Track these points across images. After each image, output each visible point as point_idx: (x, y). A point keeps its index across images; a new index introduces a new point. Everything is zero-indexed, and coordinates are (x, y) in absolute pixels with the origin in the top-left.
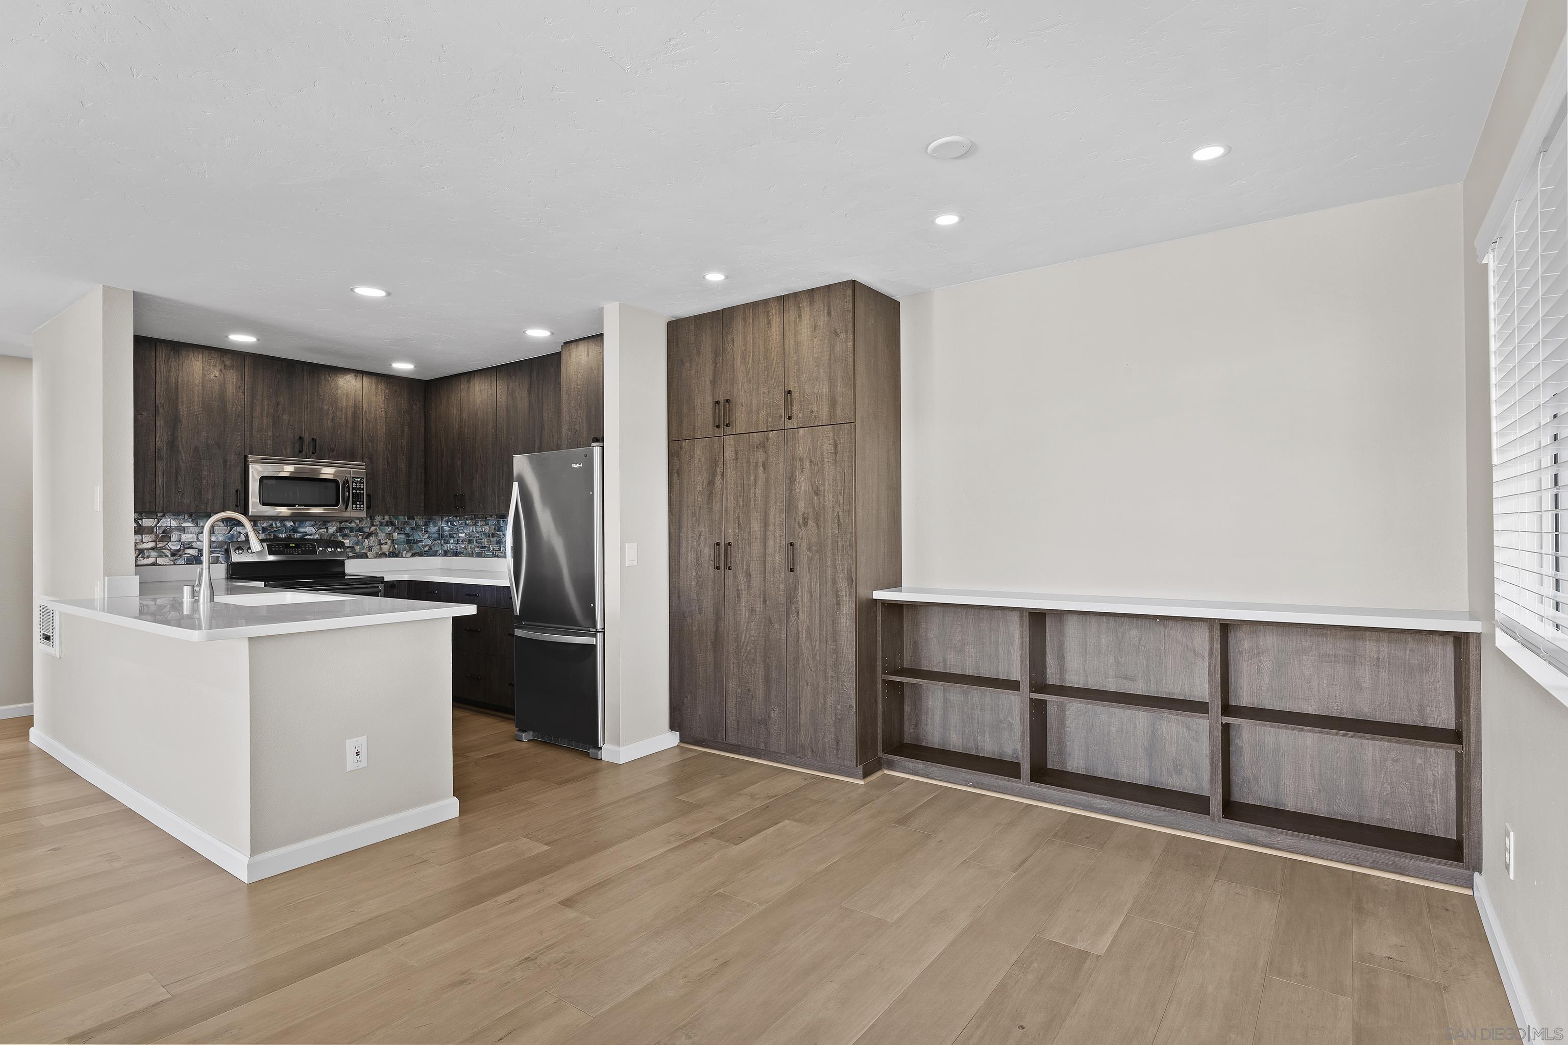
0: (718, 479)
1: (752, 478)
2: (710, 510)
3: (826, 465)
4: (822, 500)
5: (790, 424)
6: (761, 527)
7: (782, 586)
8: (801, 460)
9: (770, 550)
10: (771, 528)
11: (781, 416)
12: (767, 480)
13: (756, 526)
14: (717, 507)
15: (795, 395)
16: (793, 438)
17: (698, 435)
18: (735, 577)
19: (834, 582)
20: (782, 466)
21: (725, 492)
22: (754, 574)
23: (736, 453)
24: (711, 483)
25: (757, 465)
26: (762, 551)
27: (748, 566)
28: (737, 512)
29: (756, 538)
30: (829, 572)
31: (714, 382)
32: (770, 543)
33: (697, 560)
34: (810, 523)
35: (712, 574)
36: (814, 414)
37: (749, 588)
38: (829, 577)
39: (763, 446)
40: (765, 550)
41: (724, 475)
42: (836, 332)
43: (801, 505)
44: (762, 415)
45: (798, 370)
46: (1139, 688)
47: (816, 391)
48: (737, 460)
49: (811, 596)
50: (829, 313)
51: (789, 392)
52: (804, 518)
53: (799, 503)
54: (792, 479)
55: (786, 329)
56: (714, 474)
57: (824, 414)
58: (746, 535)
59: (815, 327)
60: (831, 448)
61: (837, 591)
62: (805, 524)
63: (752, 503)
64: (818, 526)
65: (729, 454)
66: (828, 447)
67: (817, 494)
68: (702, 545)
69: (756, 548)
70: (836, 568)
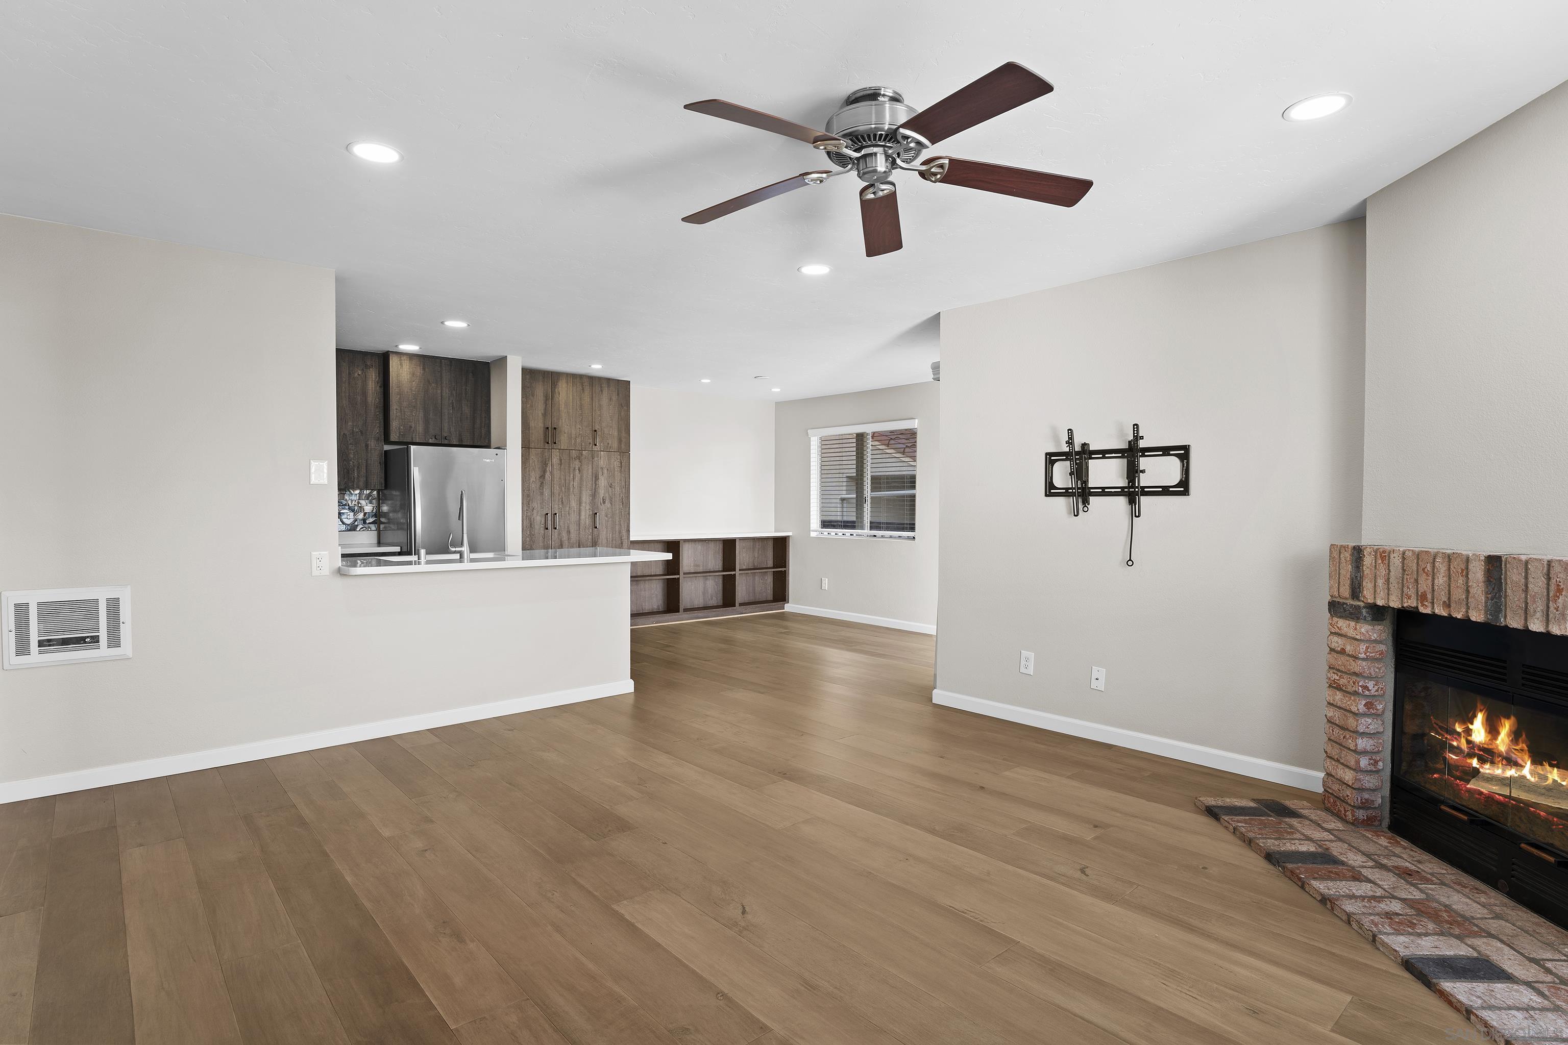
0: (548, 475)
1: (572, 476)
2: (542, 494)
3: (616, 472)
4: (613, 490)
5: (595, 448)
6: (577, 504)
7: (590, 537)
8: (602, 468)
9: (583, 517)
10: (584, 505)
11: (590, 443)
12: (581, 479)
13: (574, 504)
14: (547, 493)
15: (599, 433)
16: (597, 457)
17: (532, 445)
18: (559, 534)
19: (620, 532)
20: (590, 470)
21: (553, 483)
22: (572, 531)
23: (561, 460)
24: (543, 477)
25: (574, 469)
26: (578, 517)
27: (568, 527)
28: (561, 495)
29: (574, 511)
30: (617, 527)
31: (545, 415)
32: (583, 513)
33: (531, 525)
34: (607, 502)
35: (543, 532)
36: (610, 445)
37: (569, 539)
38: (617, 530)
39: (579, 458)
40: (580, 517)
41: (552, 473)
42: (621, 405)
43: (602, 492)
44: (578, 440)
45: (601, 420)
46: (701, 569)
47: (611, 433)
48: (561, 465)
49: (607, 540)
50: (618, 394)
51: (595, 431)
52: (603, 499)
53: (601, 491)
54: (596, 478)
55: (594, 395)
56: (544, 472)
57: (615, 445)
58: (568, 508)
59: (610, 399)
60: (619, 464)
61: (621, 537)
62: (604, 502)
63: (571, 490)
64: (611, 504)
65: (555, 460)
66: (617, 464)
67: (611, 487)
68: (535, 515)
69: (574, 517)
70: (621, 526)
